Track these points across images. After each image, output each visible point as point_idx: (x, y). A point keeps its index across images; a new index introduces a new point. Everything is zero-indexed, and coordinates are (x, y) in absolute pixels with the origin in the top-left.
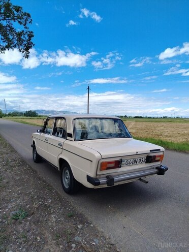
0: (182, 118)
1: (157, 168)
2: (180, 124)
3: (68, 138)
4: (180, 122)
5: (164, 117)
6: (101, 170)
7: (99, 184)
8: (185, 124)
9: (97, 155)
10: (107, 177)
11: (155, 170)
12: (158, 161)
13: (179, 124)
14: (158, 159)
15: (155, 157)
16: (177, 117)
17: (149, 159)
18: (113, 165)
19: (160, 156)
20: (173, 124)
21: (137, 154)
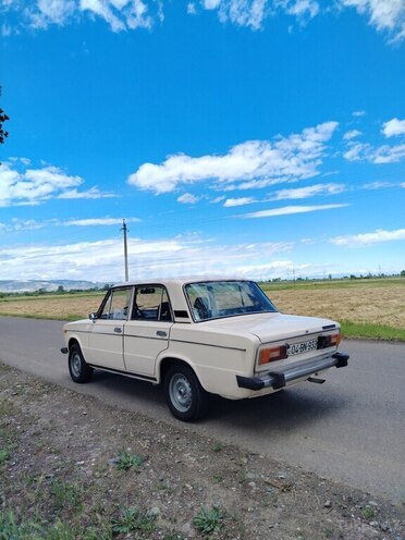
0: (307, 280)
1: (334, 356)
2: (309, 291)
3: (177, 319)
4: (306, 287)
5: (275, 280)
6: (260, 364)
7: (262, 386)
8: (317, 291)
9: (254, 339)
10: (271, 374)
11: (332, 360)
12: (334, 344)
13: (306, 291)
14: (334, 340)
15: (330, 337)
16: (300, 279)
17: (323, 342)
18: (277, 354)
19: (336, 336)
20: (297, 292)
21: (307, 334)
